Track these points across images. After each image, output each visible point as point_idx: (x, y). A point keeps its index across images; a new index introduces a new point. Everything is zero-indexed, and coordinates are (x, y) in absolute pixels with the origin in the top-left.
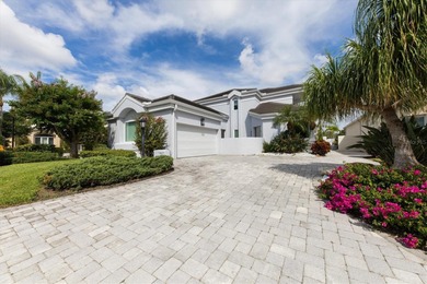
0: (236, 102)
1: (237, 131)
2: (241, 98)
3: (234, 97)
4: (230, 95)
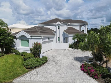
0: (59, 26)
1: (59, 38)
2: (61, 25)
3: (58, 24)
4: (56, 24)
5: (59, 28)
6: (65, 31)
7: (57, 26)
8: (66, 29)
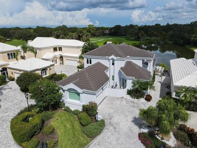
0: (113, 61)
1: (113, 76)
2: (116, 60)
3: (112, 59)
4: (110, 58)
5: (113, 64)
6: (122, 68)
7: (111, 61)
8: (123, 66)
